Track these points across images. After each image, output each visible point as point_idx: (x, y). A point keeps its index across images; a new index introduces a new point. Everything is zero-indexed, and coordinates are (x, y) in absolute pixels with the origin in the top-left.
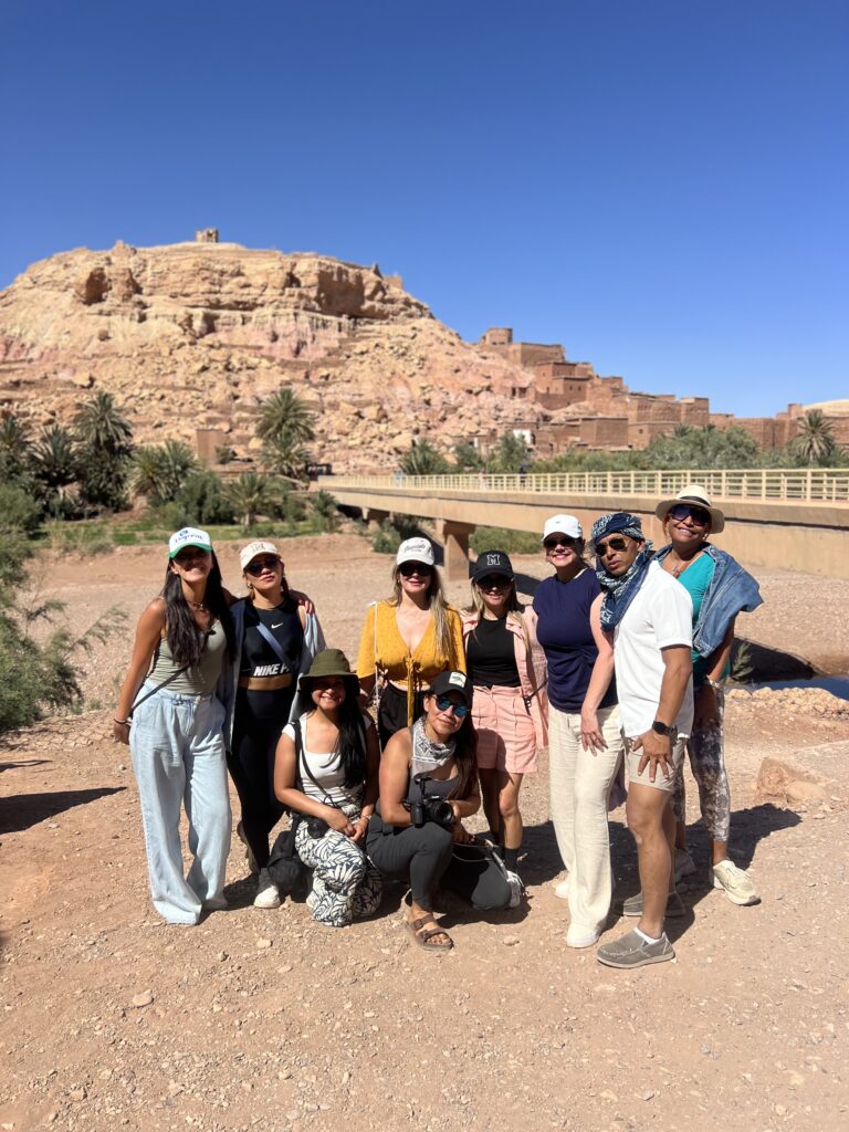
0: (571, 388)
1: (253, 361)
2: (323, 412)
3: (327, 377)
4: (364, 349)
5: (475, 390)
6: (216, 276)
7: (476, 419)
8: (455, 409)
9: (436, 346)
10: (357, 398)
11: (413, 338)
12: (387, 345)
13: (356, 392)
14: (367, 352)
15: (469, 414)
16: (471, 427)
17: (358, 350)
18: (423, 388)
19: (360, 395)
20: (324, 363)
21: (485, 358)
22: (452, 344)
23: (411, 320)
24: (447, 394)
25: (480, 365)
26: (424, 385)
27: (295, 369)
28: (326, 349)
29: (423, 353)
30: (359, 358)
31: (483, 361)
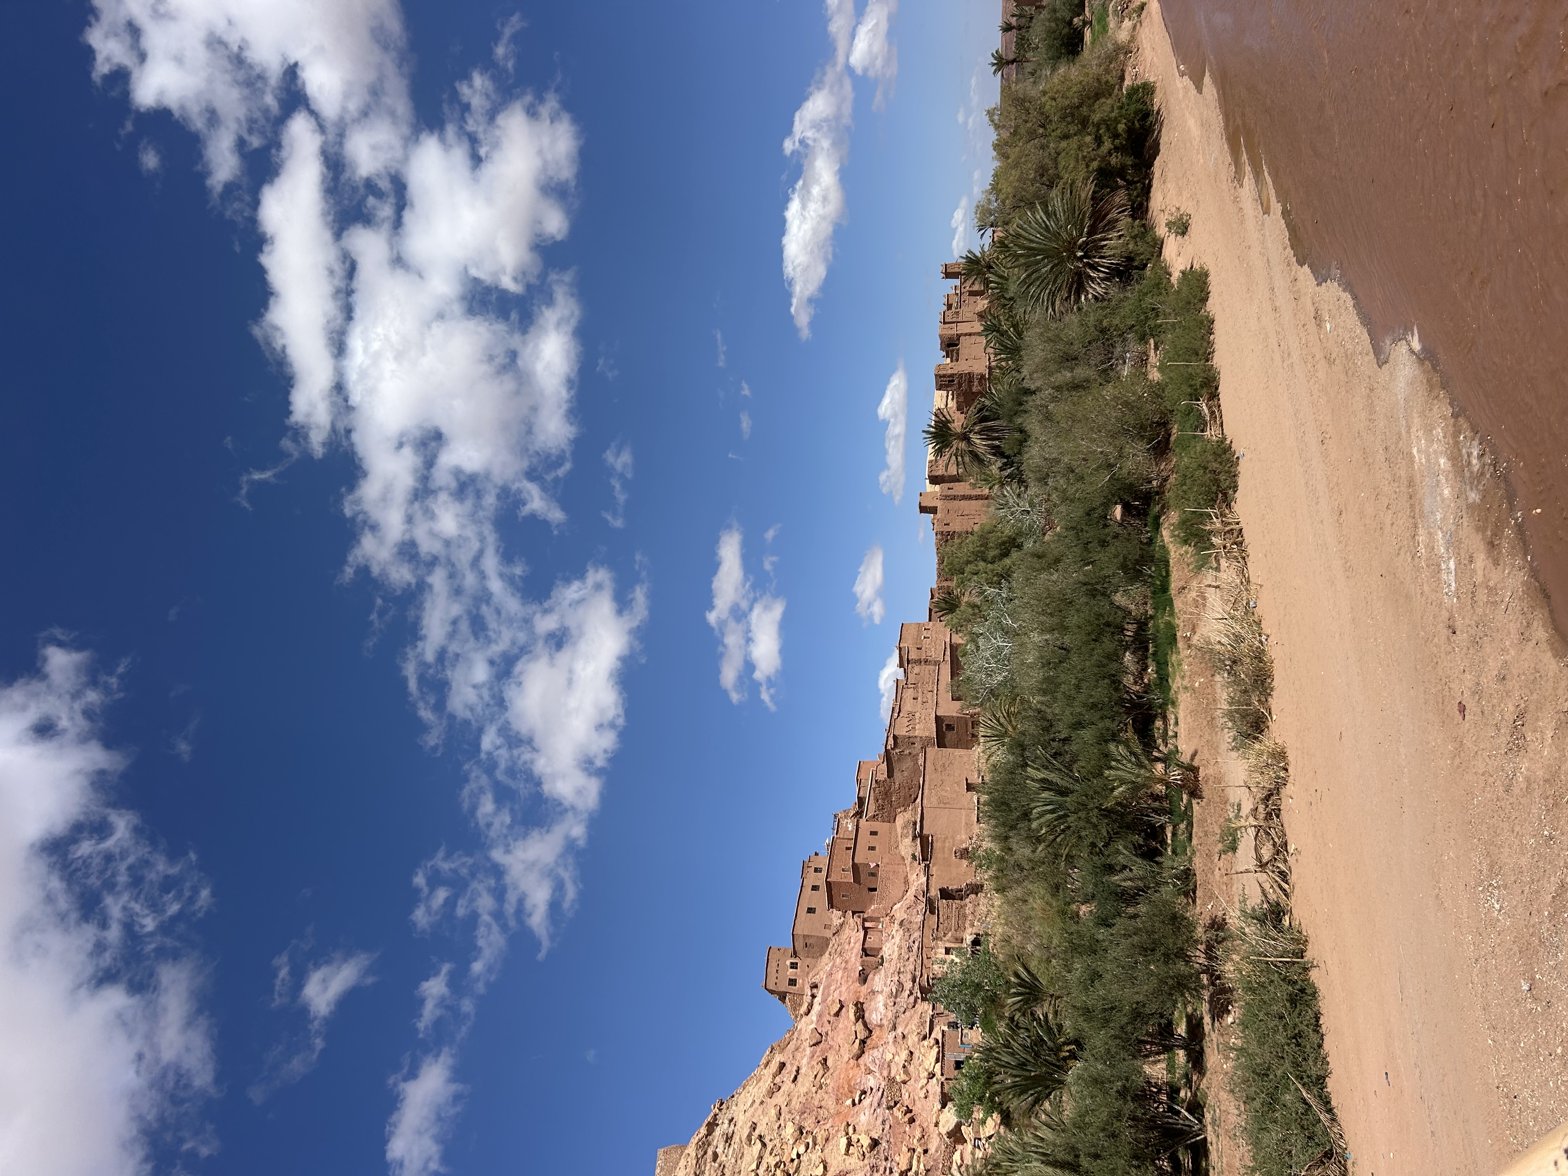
0: (872, 848)
5: (862, 1035)
7: (913, 1039)
11: (764, 1145)
15: (904, 1055)
16: (928, 1058)
18: (849, 1144)
21: (811, 1005)
22: (782, 1065)
23: (736, 1138)
24: (864, 1092)
25: (820, 1016)
26: (844, 1141)
31: (816, 1008)
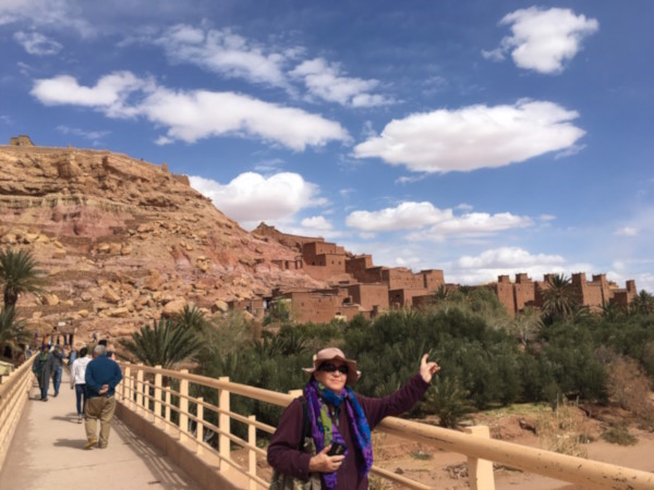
0: (333, 263)
1: (30, 237)
2: (97, 283)
3: (108, 251)
4: (149, 228)
5: (250, 263)
6: (10, 166)
7: (253, 286)
8: (232, 278)
9: (216, 228)
10: (135, 268)
11: (195, 222)
12: (172, 225)
13: (137, 264)
14: (152, 230)
16: (246, 294)
17: (142, 228)
18: (202, 260)
19: (139, 266)
20: (106, 239)
25: (255, 243)
27: (77, 245)
28: (111, 228)
29: (204, 233)
30: (143, 235)
